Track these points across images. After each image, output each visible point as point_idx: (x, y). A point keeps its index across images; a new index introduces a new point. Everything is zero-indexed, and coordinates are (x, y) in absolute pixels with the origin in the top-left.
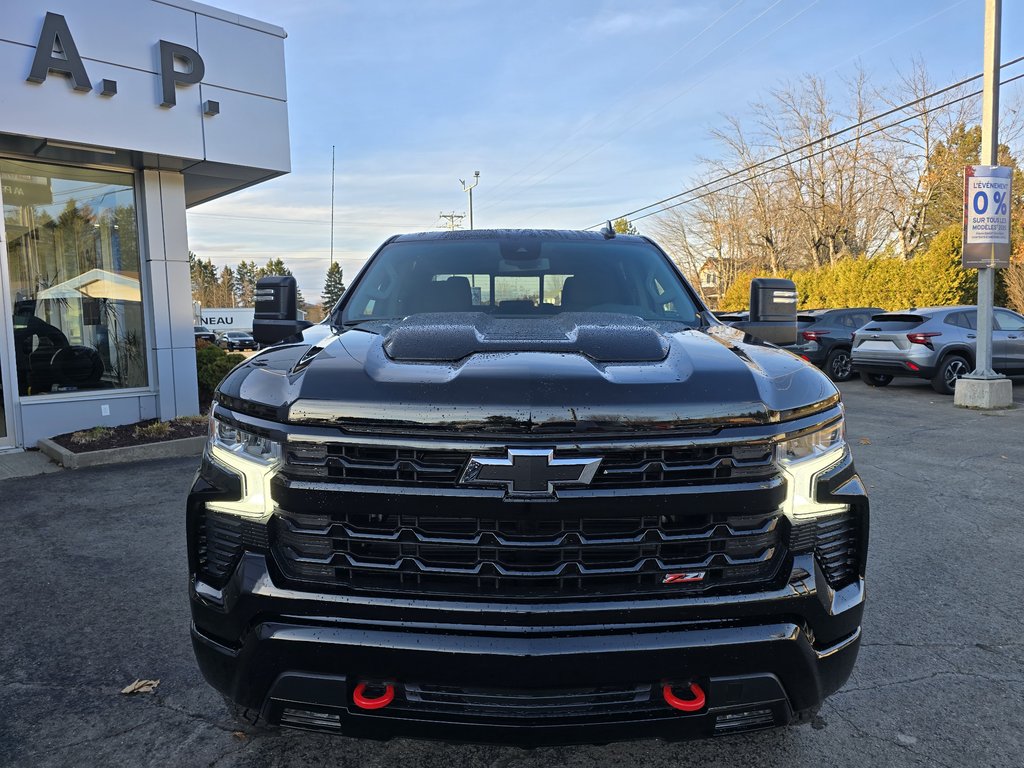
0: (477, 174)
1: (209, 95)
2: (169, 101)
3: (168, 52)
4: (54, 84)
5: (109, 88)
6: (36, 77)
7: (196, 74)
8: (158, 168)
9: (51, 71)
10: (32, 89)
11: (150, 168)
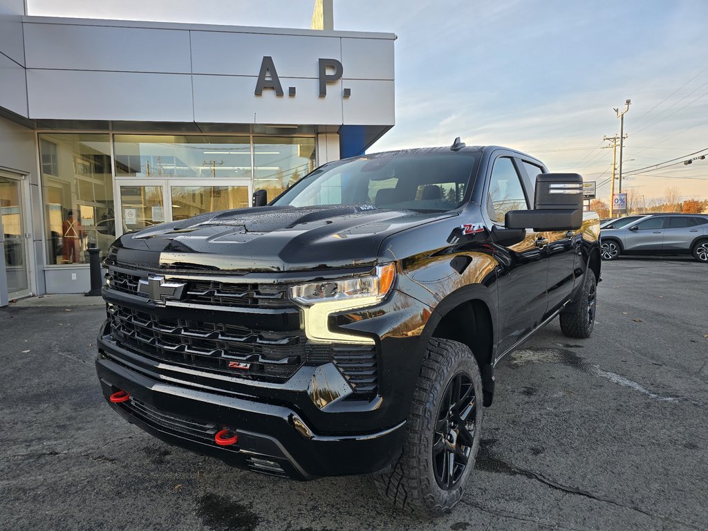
0: (628, 102)
1: (346, 85)
2: (322, 93)
3: (324, 64)
4: (269, 95)
5: (292, 92)
6: (258, 93)
7: (339, 75)
8: (326, 133)
9: (266, 88)
10: (259, 99)
11: (322, 133)
